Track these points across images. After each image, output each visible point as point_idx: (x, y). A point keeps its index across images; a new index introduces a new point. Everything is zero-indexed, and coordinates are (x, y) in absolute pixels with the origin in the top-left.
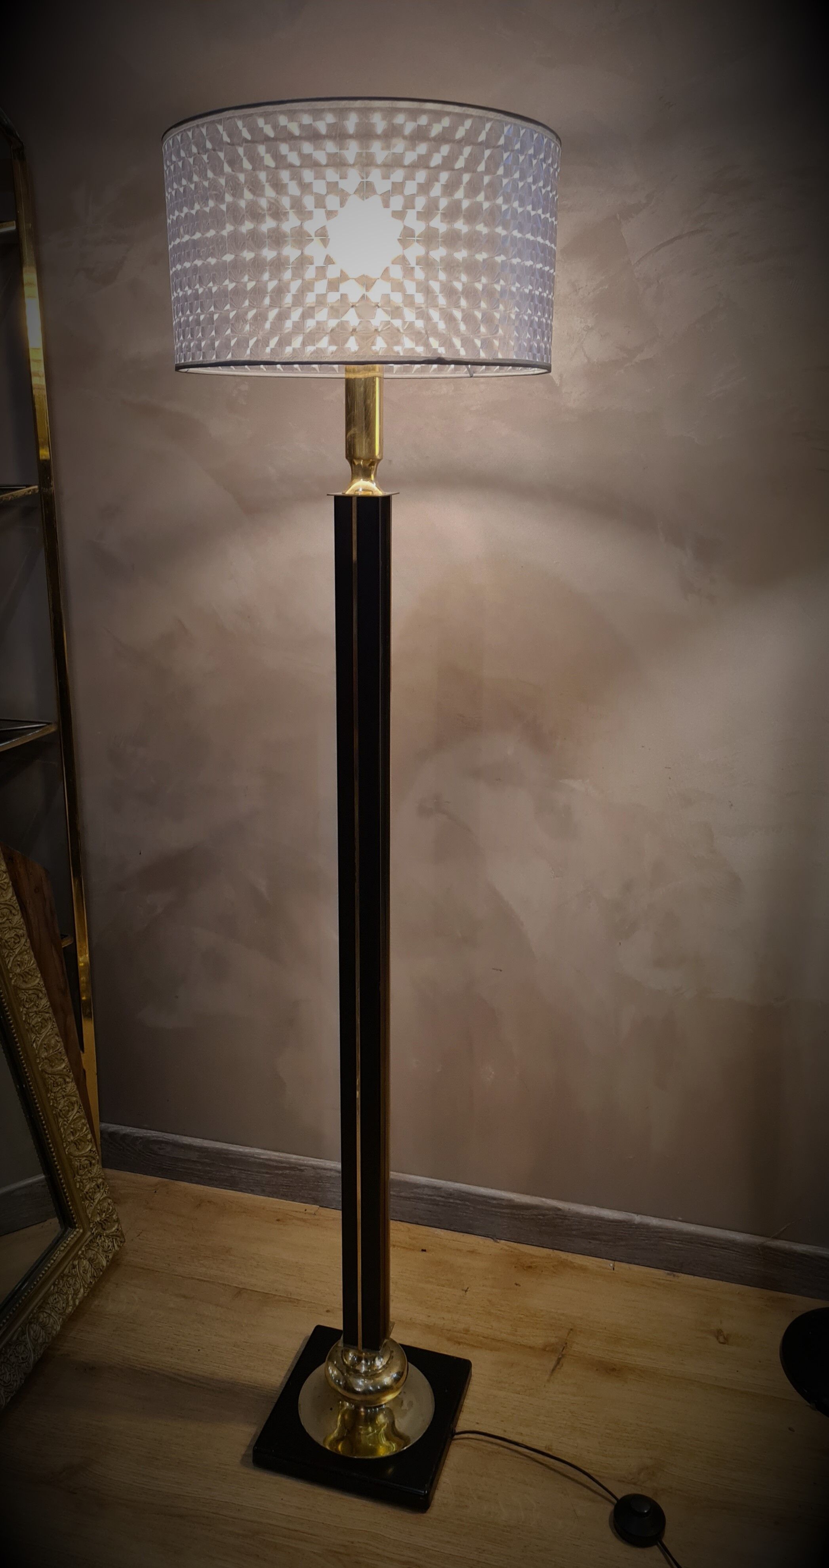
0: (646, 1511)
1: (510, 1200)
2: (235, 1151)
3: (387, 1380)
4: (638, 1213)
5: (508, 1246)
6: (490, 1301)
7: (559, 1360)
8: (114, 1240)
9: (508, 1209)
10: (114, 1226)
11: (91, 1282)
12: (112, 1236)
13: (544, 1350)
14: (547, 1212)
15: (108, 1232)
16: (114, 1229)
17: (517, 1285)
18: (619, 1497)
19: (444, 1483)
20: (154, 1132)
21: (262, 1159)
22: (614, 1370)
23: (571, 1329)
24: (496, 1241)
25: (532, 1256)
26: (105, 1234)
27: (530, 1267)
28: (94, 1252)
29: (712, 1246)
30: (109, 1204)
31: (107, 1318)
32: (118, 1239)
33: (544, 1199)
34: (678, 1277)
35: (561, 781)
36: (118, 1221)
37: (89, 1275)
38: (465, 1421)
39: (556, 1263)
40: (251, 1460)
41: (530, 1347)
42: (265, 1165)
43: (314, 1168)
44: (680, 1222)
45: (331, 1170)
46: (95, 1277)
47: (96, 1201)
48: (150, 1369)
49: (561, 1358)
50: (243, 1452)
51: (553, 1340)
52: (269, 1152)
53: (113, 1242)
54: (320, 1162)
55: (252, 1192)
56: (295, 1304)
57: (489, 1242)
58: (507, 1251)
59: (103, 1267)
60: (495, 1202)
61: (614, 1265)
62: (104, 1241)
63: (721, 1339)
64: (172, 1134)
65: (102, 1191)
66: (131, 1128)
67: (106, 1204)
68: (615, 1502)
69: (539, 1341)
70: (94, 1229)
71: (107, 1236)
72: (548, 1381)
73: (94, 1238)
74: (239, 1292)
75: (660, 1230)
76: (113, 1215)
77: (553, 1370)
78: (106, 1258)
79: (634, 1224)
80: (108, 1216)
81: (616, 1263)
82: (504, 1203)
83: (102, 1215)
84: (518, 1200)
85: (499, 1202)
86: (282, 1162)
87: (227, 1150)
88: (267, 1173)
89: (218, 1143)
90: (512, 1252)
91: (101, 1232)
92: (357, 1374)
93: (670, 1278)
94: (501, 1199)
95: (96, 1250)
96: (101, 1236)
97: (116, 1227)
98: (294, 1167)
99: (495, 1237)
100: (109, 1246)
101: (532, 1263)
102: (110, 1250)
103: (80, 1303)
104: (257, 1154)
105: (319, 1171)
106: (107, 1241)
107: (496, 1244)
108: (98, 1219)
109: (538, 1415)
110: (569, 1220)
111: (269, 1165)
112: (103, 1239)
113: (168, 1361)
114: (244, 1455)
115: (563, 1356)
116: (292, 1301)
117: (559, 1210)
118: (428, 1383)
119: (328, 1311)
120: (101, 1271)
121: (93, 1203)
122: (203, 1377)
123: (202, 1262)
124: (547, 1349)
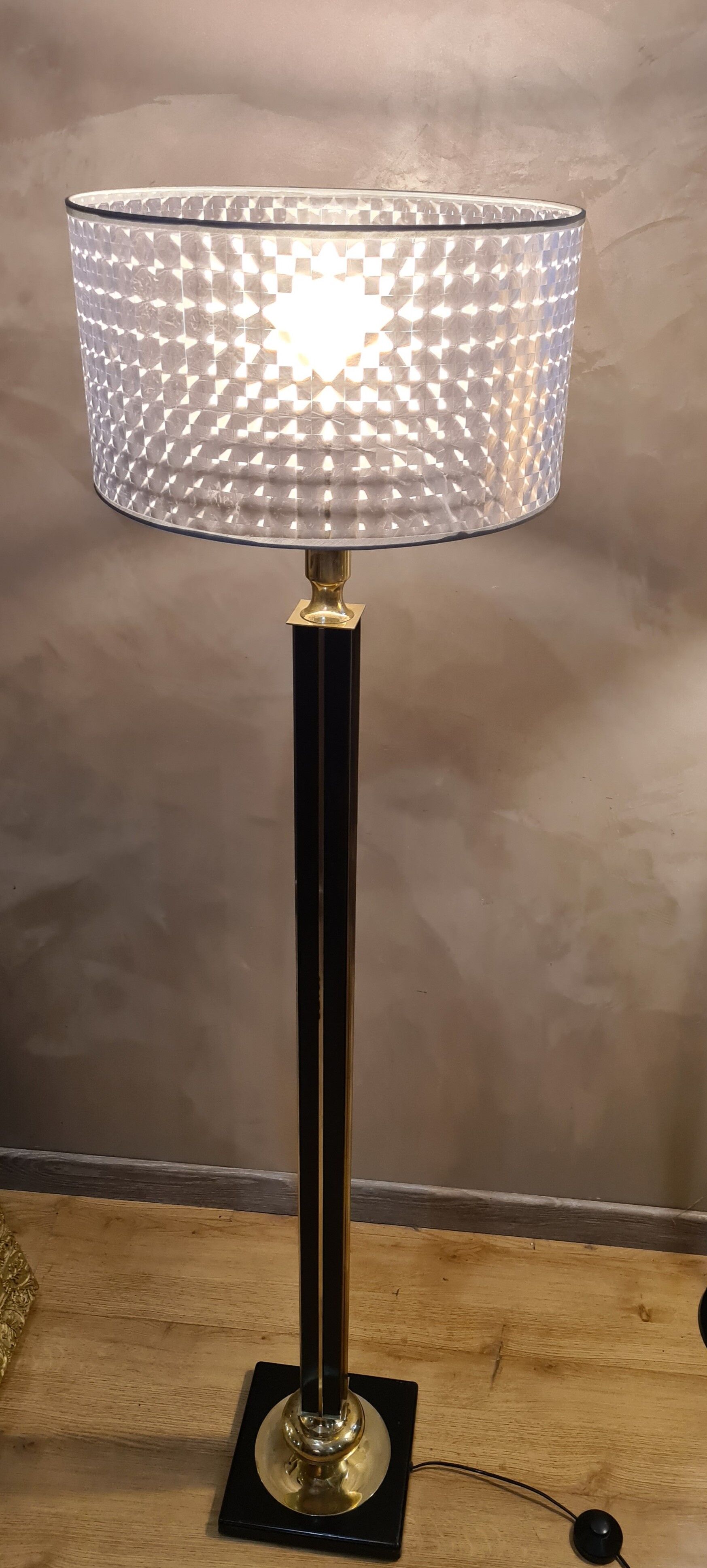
0: (605, 1532)
1: (433, 1194)
2: (140, 1167)
3: (348, 1436)
4: (558, 1197)
5: (430, 1234)
6: (420, 1302)
7: (498, 1362)
8: (28, 1291)
9: (429, 1202)
10: (27, 1278)
11: (12, 1345)
12: (25, 1287)
13: (482, 1353)
14: (468, 1203)
15: (21, 1285)
16: (27, 1280)
17: (444, 1279)
18: (577, 1515)
19: (410, 1523)
20: (49, 1152)
21: (171, 1172)
22: (550, 1367)
23: (504, 1326)
24: (418, 1231)
25: (455, 1243)
26: (18, 1288)
27: (454, 1257)
28: (10, 1312)
29: (629, 1221)
30: (19, 1258)
31: (34, 1379)
32: (32, 1287)
33: (465, 1191)
34: (596, 1249)
35: (495, 812)
36: (30, 1271)
37: (10, 1338)
38: (420, 1452)
39: (478, 1249)
40: (216, 1528)
41: (468, 1352)
42: (174, 1178)
43: (226, 1177)
44: (599, 1202)
45: (244, 1178)
46: (15, 1338)
47: (7, 1259)
48: (93, 1435)
49: (499, 1360)
50: (207, 1521)
51: (489, 1341)
52: (177, 1165)
53: (28, 1293)
54: (233, 1171)
55: (161, 1201)
56: (228, 1334)
57: (410, 1231)
58: (430, 1240)
59: (22, 1323)
60: (416, 1197)
61: (534, 1244)
62: (19, 1296)
63: (645, 1317)
64: (70, 1153)
65: (11, 1248)
66: (22, 1150)
67: (16, 1259)
68: (575, 1520)
69: (475, 1344)
70: (7, 1288)
71: (22, 1289)
72: (492, 1389)
73: (9, 1297)
74: (169, 1327)
75: (580, 1211)
76: (24, 1267)
77: (494, 1375)
78: (23, 1313)
79: (555, 1208)
80: (19, 1270)
81: (537, 1241)
82: (425, 1197)
83: (14, 1271)
84: (440, 1194)
85: (421, 1197)
86: (192, 1174)
87: (131, 1166)
88: (176, 1184)
89: (122, 1159)
90: (435, 1240)
91: (15, 1287)
92: (316, 1436)
93: (588, 1251)
94: (422, 1194)
95: (13, 1308)
96: (14, 1292)
97: (29, 1277)
98: (205, 1178)
99: (415, 1226)
100: (24, 1299)
101: (456, 1251)
102: (27, 1303)
103: (6, 1372)
104: (164, 1168)
105: (232, 1180)
106: (21, 1295)
107: (417, 1233)
108: (10, 1276)
109: (487, 1431)
110: (490, 1207)
111: (179, 1178)
112: (18, 1294)
113: (110, 1423)
114: (209, 1524)
115: (501, 1357)
116: (224, 1331)
117: (480, 1199)
118: (379, 1416)
119: (263, 1338)
120: (21, 1329)
121: (3, 1263)
122: (150, 1437)
123: (123, 1295)
124: (485, 1352)
